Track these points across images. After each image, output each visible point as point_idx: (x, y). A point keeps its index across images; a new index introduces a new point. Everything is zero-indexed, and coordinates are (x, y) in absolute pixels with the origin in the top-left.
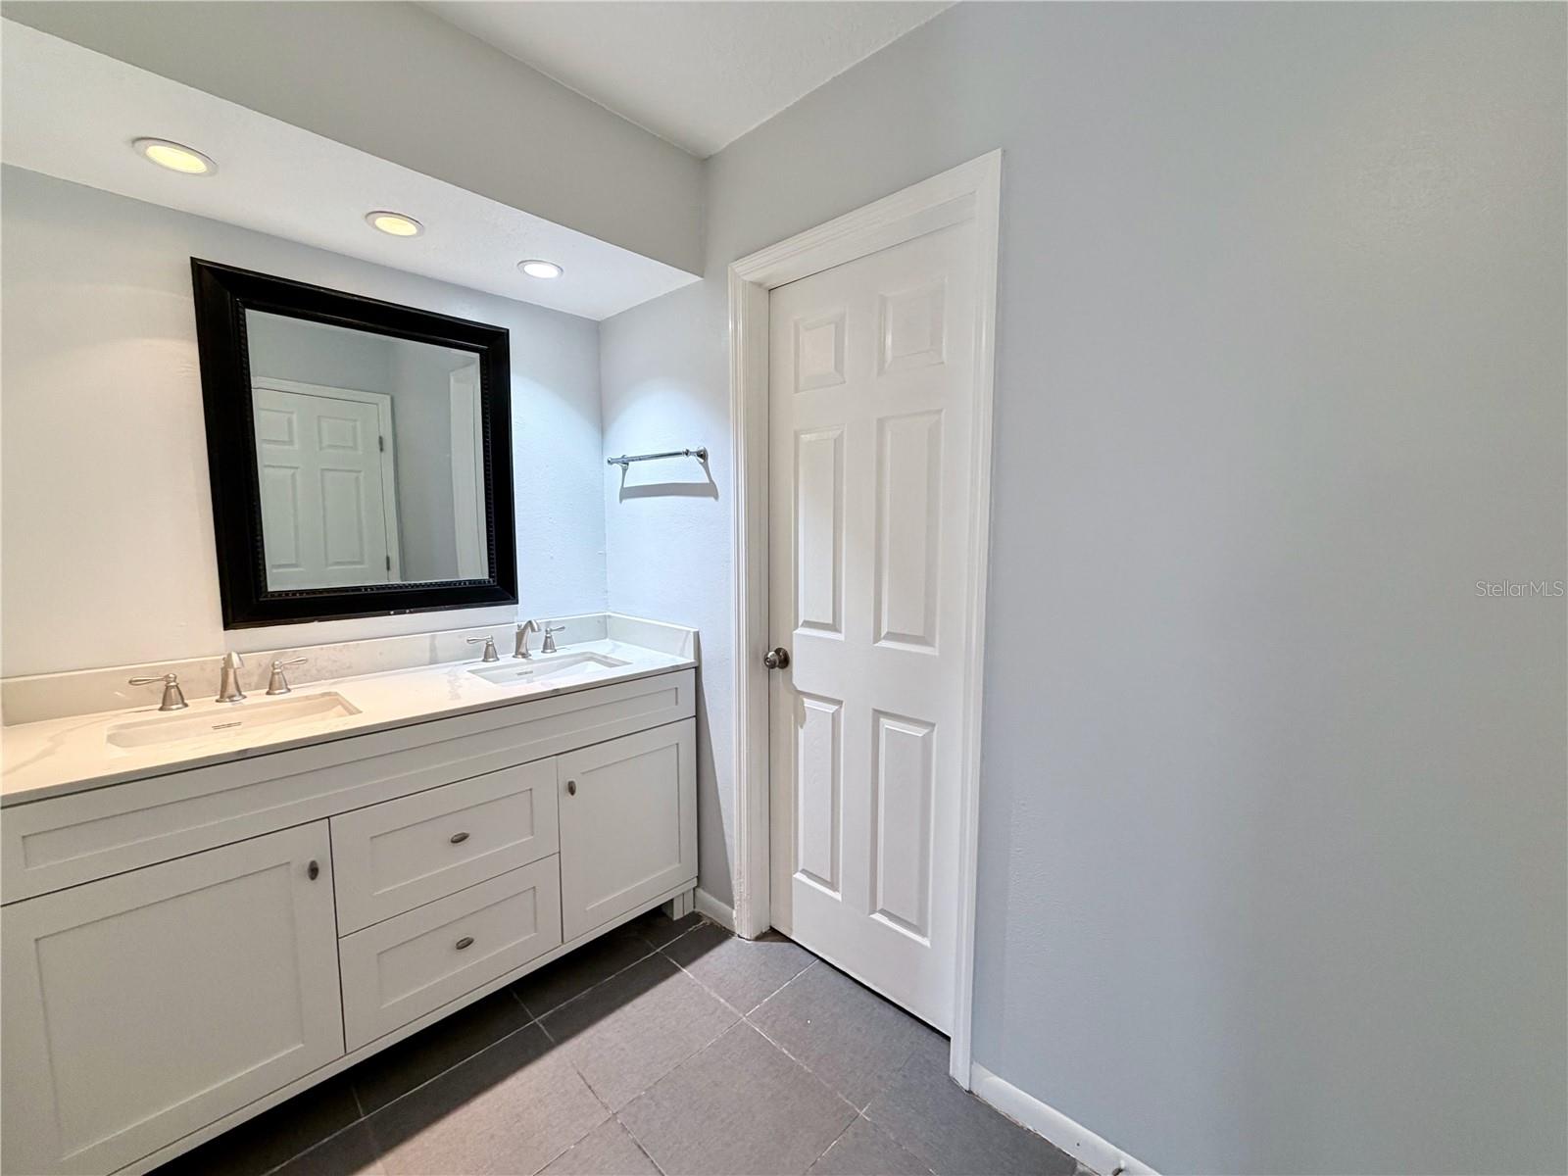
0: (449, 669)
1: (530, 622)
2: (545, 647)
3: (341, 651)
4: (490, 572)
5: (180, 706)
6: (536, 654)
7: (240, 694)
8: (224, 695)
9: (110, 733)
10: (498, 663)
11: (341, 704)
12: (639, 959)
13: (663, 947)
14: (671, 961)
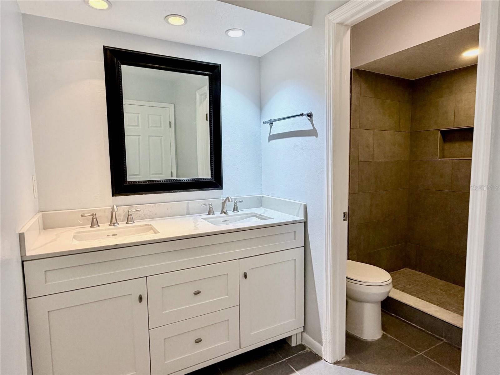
0: (194, 217)
1: (228, 198)
2: (234, 210)
3: (153, 207)
4: (211, 175)
5: (97, 226)
6: (230, 212)
7: (117, 223)
8: (111, 223)
9: (74, 235)
10: (214, 216)
11: (153, 229)
12: (275, 362)
13: (286, 359)
14: (291, 366)
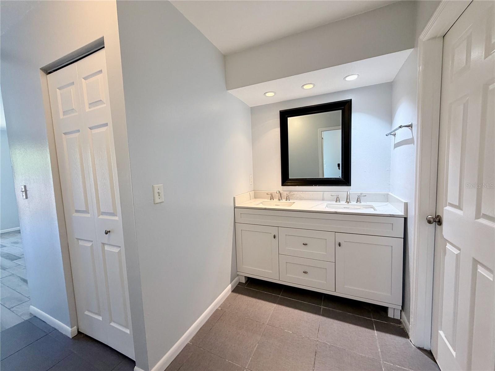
2: (357, 201)
4: (342, 176)
5: (273, 200)
6: (353, 203)
7: (282, 199)
8: (279, 199)
9: (262, 202)
10: (340, 203)
12: (363, 316)
13: (375, 320)
14: (374, 325)
